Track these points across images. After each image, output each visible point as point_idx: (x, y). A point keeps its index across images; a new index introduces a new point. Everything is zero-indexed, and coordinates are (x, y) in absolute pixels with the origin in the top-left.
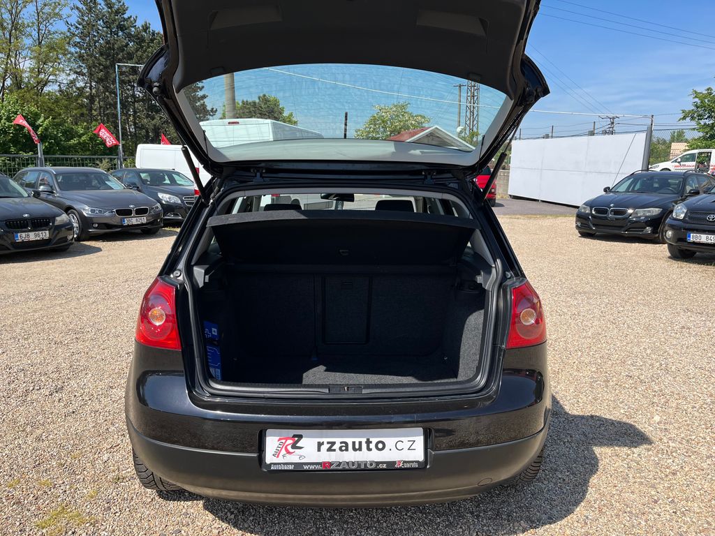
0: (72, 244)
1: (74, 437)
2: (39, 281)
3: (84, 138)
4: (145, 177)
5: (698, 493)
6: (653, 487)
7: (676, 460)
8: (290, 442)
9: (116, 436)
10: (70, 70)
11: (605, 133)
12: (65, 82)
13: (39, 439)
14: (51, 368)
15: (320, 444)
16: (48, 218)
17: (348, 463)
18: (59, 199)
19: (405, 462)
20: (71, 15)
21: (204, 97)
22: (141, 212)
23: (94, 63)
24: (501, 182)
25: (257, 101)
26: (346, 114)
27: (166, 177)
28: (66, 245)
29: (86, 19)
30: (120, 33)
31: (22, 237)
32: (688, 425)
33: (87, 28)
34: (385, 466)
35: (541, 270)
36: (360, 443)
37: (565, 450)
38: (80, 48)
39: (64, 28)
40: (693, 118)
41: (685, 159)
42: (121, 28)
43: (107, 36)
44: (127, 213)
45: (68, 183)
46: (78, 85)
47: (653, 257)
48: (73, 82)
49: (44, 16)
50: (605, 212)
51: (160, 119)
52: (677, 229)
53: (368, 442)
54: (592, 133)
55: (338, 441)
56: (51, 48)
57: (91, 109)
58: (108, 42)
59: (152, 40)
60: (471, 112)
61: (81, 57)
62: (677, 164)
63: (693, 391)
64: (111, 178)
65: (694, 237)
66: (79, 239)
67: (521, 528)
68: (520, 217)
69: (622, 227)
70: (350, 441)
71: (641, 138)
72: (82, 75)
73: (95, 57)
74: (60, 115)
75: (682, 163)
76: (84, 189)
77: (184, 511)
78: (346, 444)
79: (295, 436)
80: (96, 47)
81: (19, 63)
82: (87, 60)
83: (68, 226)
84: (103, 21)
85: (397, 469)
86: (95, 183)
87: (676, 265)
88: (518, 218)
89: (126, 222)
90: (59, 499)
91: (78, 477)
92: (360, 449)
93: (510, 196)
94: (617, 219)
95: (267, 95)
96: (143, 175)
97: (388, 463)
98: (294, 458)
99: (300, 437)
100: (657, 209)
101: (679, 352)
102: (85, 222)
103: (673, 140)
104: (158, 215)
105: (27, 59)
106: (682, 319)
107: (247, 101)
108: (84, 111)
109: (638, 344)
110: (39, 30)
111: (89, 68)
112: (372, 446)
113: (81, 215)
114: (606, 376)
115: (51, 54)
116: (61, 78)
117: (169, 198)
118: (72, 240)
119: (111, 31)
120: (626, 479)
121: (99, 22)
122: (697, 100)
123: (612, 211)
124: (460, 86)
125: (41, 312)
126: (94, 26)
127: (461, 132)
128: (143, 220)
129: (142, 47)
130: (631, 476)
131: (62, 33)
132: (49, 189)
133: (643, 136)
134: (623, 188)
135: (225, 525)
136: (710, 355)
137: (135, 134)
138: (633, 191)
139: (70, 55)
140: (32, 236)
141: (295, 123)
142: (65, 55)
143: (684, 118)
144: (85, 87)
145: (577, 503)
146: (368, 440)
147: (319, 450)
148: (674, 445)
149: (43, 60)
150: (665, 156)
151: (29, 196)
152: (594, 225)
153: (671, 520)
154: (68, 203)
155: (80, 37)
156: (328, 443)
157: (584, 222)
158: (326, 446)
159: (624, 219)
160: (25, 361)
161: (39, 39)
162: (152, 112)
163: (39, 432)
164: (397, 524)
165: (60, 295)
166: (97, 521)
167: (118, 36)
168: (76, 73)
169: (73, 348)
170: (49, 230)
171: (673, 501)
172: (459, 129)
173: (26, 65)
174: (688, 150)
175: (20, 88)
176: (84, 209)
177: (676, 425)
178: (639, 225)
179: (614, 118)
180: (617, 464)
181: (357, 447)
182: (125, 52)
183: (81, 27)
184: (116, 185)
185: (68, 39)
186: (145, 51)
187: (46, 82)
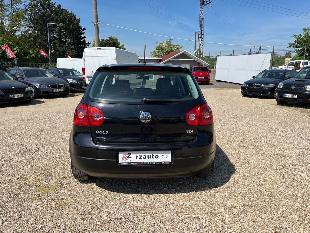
0: (32, 99)
1: (46, 165)
2: (21, 114)
3: (33, 55)
4: (61, 72)
5: (269, 179)
6: (254, 178)
7: (263, 170)
8: (127, 156)
9: (61, 165)
10: (26, 25)
11: (257, 53)
12: (24, 31)
13: (32, 166)
14: (33, 144)
15: (137, 156)
16: (23, 89)
17: (146, 162)
18: (26, 81)
19: (165, 162)
20: (26, 2)
21: (85, 37)
22: (60, 86)
23: (36, 22)
24: (212, 75)
25: (108, 39)
26: (145, 46)
27: (70, 72)
28: (30, 100)
29: (33, 3)
30: (48, 10)
31: (12, 96)
32: (270, 160)
33: (33, 7)
34: (158, 163)
35: (225, 109)
36: (150, 156)
37: (225, 168)
38: (30, 16)
39: (23, 7)
40: (293, 47)
41: (290, 64)
42: (48, 7)
43: (42, 11)
44: (55, 87)
45: (29, 74)
46: (29, 32)
47: (270, 104)
48: (27, 31)
49: (14, 2)
50: (252, 86)
51: (66, 47)
52: (279, 93)
53: (153, 156)
54: (249, 54)
55: (143, 155)
56: (18, 16)
57: (35, 43)
58: (43, 13)
59: (62, 13)
60: (200, 44)
61: (31, 20)
62: (286, 67)
63: (275, 149)
64: (47, 72)
65: (286, 96)
66: (35, 98)
67: (206, 189)
68: (219, 89)
69: (259, 92)
70: (147, 155)
71: (269, 55)
72: (31, 28)
73: (37, 20)
74: (22, 45)
75: (288, 66)
76: (36, 77)
77: (89, 186)
78: (146, 156)
79: (128, 154)
80: (37, 16)
81: (3, 22)
82: (34, 21)
83: (30, 92)
84: (40, 4)
85: (162, 164)
86: (40, 74)
87: (279, 106)
88: (218, 89)
89: (54, 91)
90: (44, 184)
91: (50, 177)
92: (150, 158)
93: (216, 80)
94: (257, 89)
95: (112, 37)
96: (60, 71)
97: (159, 162)
98: (128, 161)
99: (130, 154)
100: (273, 85)
101: (273, 137)
102: (37, 90)
103: (286, 57)
104: (67, 88)
105: (7, 21)
106: (276, 126)
107: (104, 39)
108: (33, 43)
109: (258, 135)
110: (12, 8)
111: (34, 25)
112: (154, 157)
113: (35, 88)
114: (244, 145)
115: (18, 19)
116: (22, 29)
117: (72, 81)
118: (32, 98)
119: (44, 9)
120: (244, 176)
121: (38, 5)
122: (295, 39)
123: (255, 85)
124: (195, 33)
125: (24, 125)
126: (36, 6)
127: (196, 53)
128: (62, 90)
129: (57, 15)
130: (246, 175)
131: (22, 9)
132: (22, 77)
133: (270, 55)
134: (260, 76)
135: (104, 190)
136: (284, 138)
137: (55, 53)
138: (264, 77)
139: (26, 19)
140: (16, 96)
141: (125, 49)
142: (24, 19)
143: (290, 47)
144: (33, 33)
145: (226, 182)
146: (153, 155)
147: (137, 158)
148: (263, 166)
149: (14, 21)
150: (282, 63)
151: (14, 80)
152: (248, 91)
153: (257, 187)
154: (30, 83)
155: (30, 11)
156: (140, 156)
157: (245, 90)
158: (139, 157)
159: (260, 89)
160: (22, 141)
161: (12, 12)
162: (62, 44)
163: (32, 164)
164: (164, 189)
165: (31, 119)
166: (59, 190)
167: (47, 11)
168: (29, 27)
169: (40, 137)
170: (23, 94)
171: (260, 182)
172: (195, 52)
173: (7, 23)
174: (291, 61)
175: (3, 33)
176: (37, 85)
177: (266, 160)
178: (266, 91)
179: (261, 47)
180: (242, 171)
181: (149, 157)
182: (50, 18)
183: (31, 7)
184: (49, 75)
185: (25, 12)
186: (59, 17)
187: (16, 31)
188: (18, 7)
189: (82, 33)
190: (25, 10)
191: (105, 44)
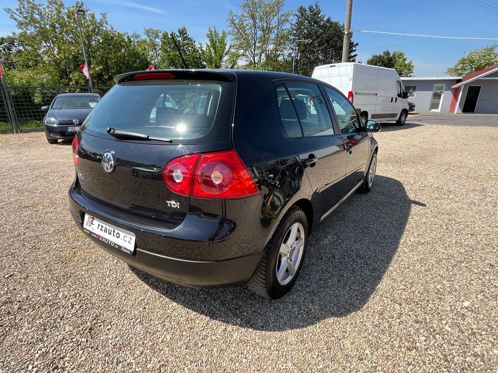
10: (290, 48)
15: (99, 225)
17: (105, 239)
19: (125, 248)
20: (293, 19)
29: (300, 20)
30: (315, 26)
34: (117, 247)
39: (289, 27)
42: (316, 22)
48: (290, 54)
49: (281, 22)
55: (104, 226)
78: (107, 229)
79: (92, 218)
98: (91, 228)
99: (94, 219)
105: (272, 44)
110: (278, 29)
112: (115, 234)
119: (311, 25)
121: (305, 21)
126: (303, 23)
142: (288, 41)
146: (114, 230)
147: (98, 228)
161: (277, 34)
181: (110, 232)
183: (297, 25)
185: (291, 32)
187: (278, 56)
188: (284, 28)
189: (353, 51)
190: (291, 29)
191: (377, 62)
